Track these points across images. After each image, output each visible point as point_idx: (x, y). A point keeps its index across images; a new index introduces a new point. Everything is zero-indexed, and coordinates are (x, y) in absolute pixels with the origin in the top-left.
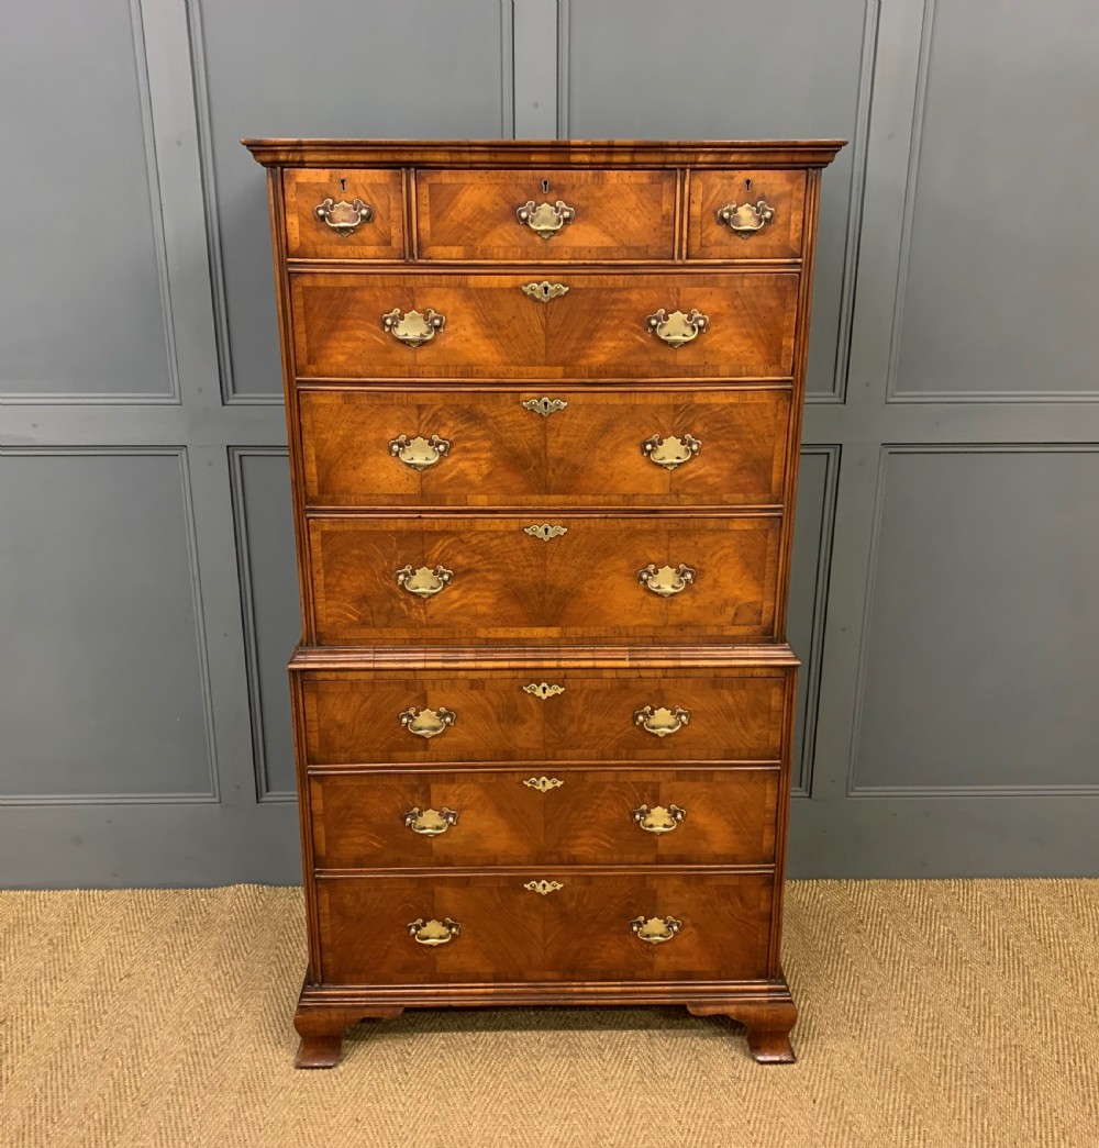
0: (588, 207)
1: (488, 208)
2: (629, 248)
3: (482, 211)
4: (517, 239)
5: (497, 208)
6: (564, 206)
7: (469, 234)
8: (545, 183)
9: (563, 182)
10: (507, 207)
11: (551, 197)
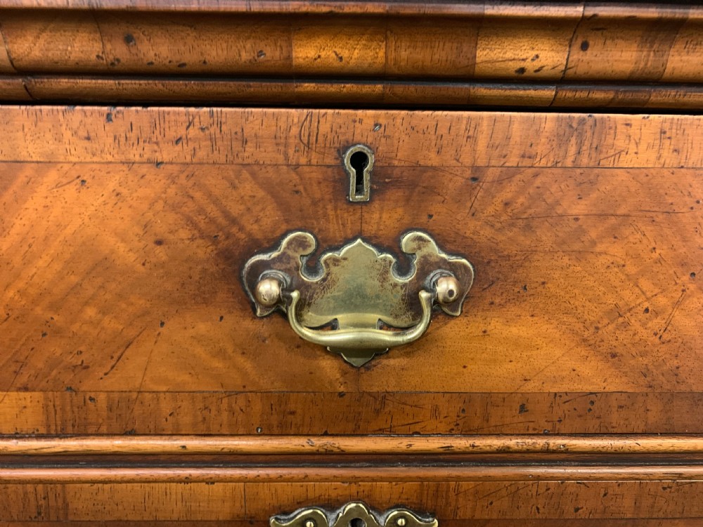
0: (528, 254)
1: (126, 255)
2: (670, 397)
3: (103, 266)
4: (248, 365)
5: (161, 253)
6: (433, 248)
7: (55, 348)
8: (359, 160)
9: (433, 159)
10: (202, 251)
11: (384, 217)
